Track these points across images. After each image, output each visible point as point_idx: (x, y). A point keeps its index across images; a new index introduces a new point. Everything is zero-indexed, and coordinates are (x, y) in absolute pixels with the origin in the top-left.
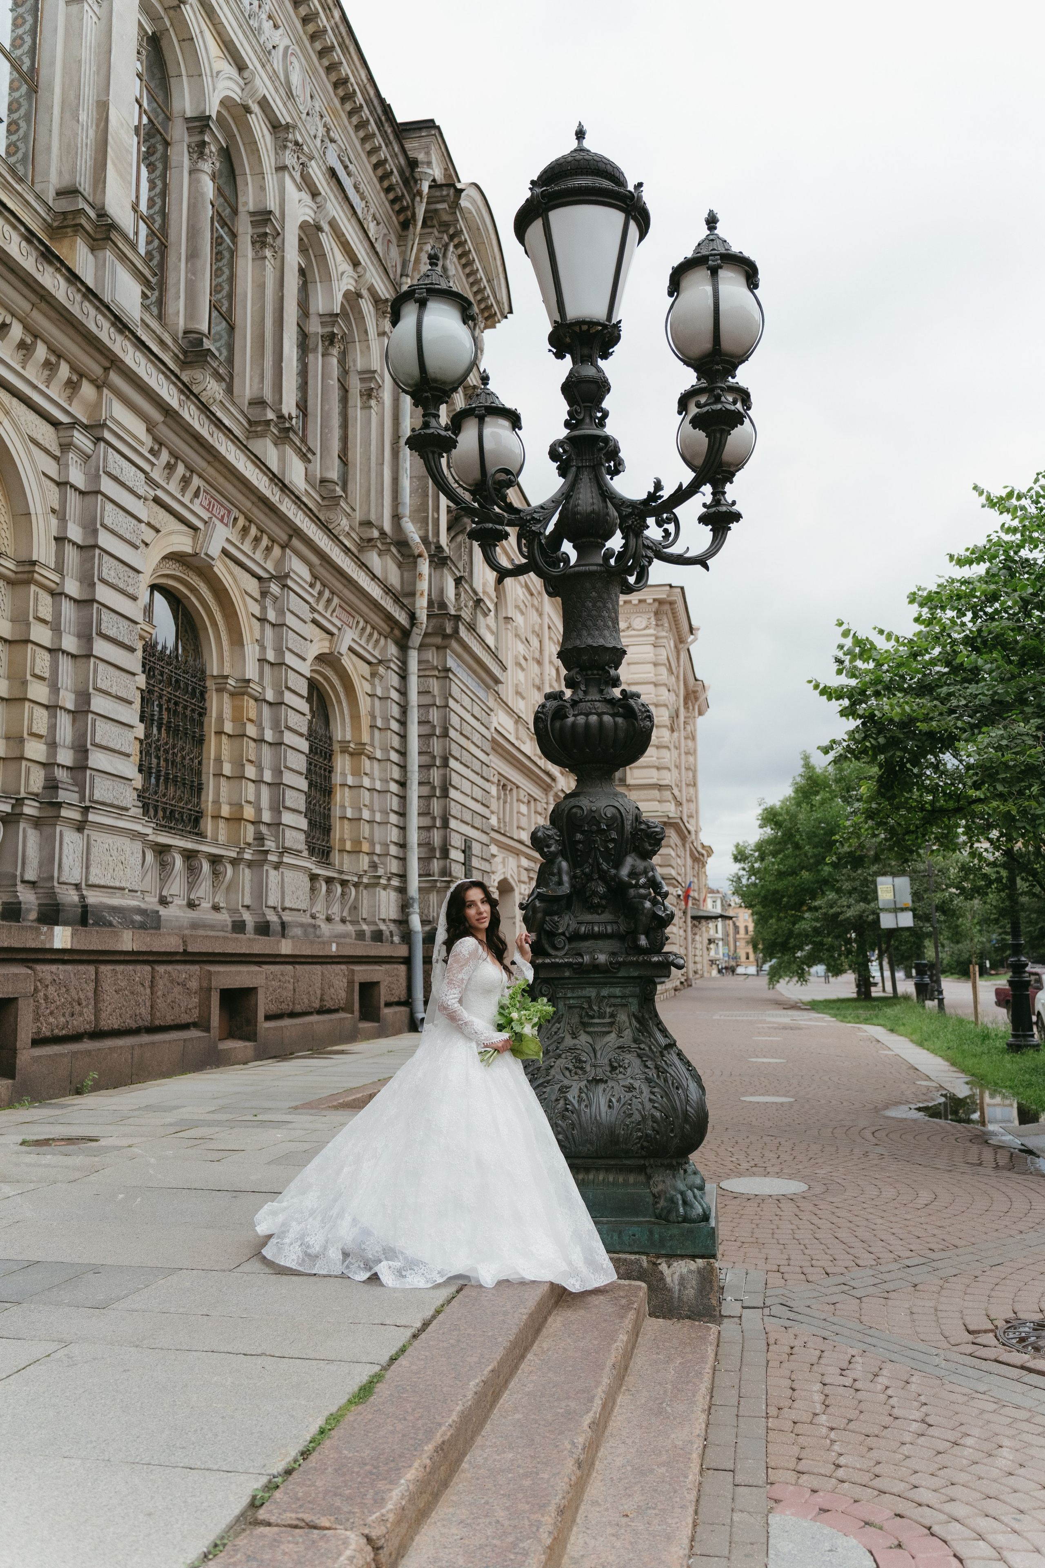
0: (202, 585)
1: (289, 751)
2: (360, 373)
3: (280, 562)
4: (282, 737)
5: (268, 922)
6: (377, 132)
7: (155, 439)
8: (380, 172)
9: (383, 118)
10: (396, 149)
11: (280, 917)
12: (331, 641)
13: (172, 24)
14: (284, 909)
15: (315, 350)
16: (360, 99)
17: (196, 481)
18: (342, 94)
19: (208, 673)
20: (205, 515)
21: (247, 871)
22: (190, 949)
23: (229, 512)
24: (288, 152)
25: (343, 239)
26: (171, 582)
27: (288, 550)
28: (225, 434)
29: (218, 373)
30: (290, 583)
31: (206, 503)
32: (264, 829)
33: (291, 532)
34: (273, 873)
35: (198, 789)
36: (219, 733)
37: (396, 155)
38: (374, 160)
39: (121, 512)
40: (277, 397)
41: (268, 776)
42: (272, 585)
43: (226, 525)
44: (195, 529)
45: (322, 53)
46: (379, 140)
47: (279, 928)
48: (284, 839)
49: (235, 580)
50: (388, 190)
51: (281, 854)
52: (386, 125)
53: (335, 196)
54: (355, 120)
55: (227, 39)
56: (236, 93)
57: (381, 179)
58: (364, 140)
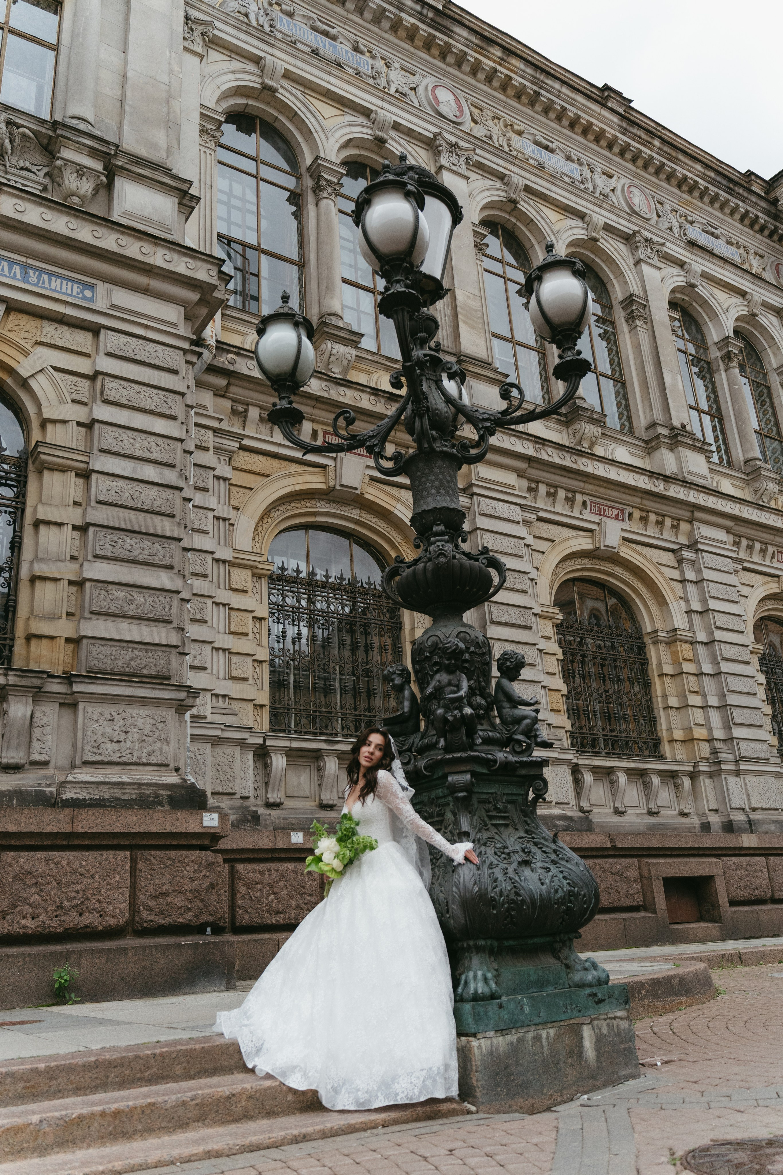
0: (617, 568)
1: (728, 677)
2: (776, 370)
3: (691, 533)
4: (719, 668)
5: (731, 821)
6: (729, 197)
7: (530, 480)
8: (747, 222)
9: (731, 186)
10: (754, 199)
11: (748, 816)
12: (778, 582)
13: (517, 219)
14: (754, 809)
15: (718, 369)
16: (702, 183)
17: (579, 498)
18: (687, 189)
19: (644, 632)
20: (596, 519)
21: (707, 781)
22: (619, 845)
23: (622, 511)
24: (640, 250)
25: (722, 283)
26: (586, 574)
27: (695, 523)
28: (589, 458)
29: (593, 419)
30: (700, 546)
31: (596, 510)
32: (718, 745)
33: (691, 509)
34: (732, 780)
35: (652, 721)
36: (661, 675)
37: (756, 203)
38: (737, 216)
39: (500, 536)
40: (667, 416)
41: (713, 701)
42: (683, 553)
43: (623, 520)
44: (591, 531)
45: (658, 172)
46: (734, 202)
47: (747, 826)
48: (739, 750)
49: (645, 558)
50: (762, 230)
51: (737, 762)
52: (737, 189)
53: (702, 258)
54: (706, 199)
55: (564, 206)
56: (581, 234)
57: (751, 226)
58: (722, 208)
